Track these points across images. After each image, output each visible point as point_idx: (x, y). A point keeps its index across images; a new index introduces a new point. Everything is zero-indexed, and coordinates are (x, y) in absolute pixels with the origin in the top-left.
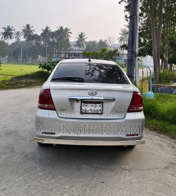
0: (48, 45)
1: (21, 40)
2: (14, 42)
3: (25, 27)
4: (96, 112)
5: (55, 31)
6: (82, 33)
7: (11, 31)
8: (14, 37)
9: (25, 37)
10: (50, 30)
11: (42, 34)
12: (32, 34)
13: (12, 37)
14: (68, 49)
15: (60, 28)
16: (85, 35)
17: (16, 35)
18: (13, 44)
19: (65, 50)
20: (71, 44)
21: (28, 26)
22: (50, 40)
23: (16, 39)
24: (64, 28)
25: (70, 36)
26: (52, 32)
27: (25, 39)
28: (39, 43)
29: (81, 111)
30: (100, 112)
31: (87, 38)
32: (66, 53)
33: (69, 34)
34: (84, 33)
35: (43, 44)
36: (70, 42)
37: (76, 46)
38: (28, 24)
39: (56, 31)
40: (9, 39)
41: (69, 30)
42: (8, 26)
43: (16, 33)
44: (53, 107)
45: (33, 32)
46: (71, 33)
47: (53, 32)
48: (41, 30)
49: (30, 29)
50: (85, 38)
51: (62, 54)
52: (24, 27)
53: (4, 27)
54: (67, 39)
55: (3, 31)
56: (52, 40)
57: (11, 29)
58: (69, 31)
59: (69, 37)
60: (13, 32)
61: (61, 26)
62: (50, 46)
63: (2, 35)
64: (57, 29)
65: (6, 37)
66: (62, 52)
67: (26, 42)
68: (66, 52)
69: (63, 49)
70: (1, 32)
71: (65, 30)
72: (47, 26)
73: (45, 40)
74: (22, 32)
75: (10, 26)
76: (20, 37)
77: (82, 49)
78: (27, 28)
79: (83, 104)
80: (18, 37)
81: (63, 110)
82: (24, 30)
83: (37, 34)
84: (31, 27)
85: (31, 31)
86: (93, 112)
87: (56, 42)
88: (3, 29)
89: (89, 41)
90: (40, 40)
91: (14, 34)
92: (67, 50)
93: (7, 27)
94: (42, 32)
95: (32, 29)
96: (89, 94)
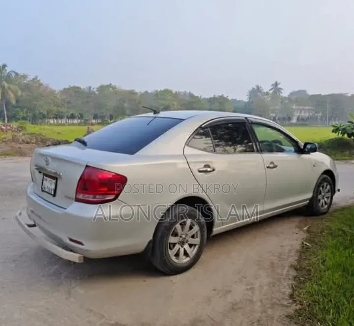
29: (42, 187)
30: (52, 192)
79: (45, 177)
86: (48, 191)
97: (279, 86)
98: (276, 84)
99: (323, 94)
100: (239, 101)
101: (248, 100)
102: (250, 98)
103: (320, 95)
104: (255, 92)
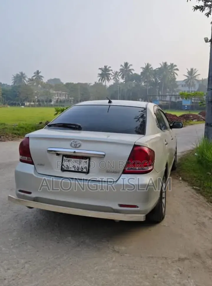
0: (149, 86)
1: (120, 81)
2: (113, 84)
3: (123, 66)
4: (80, 170)
5: (157, 69)
6: (192, 69)
7: (108, 72)
8: (112, 79)
9: (123, 78)
10: (151, 68)
11: (142, 73)
12: (131, 73)
13: (110, 78)
14: (175, 89)
15: (163, 65)
16: (197, 71)
17: (114, 76)
18: (111, 86)
19: (171, 92)
20: (178, 84)
21: (126, 64)
22: (152, 80)
23: (114, 81)
24: (169, 64)
25: (177, 74)
26: (153, 69)
27: (124, 80)
28: (140, 83)
29: (62, 168)
30: (85, 170)
31: (199, 75)
32: (172, 95)
33: (176, 71)
34: (195, 69)
35: (144, 85)
36: (177, 82)
37: (185, 86)
38: (126, 62)
39: (159, 68)
40: (106, 80)
41: (175, 66)
42: (105, 66)
43: (114, 74)
44: (31, 161)
45: (132, 71)
46: (177, 69)
47: (155, 70)
48: (141, 68)
49: (129, 67)
50: (197, 75)
51: (168, 96)
52: (121, 66)
53: (101, 68)
54: (173, 78)
55: (100, 72)
56: (154, 80)
57: (108, 69)
58: (176, 68)
59: (175, 75)
60: (111, 72)
61: (164, 62)
62: (152, 87)
63: (99, 76)
64: (160, 66)
65: (103, 79)
66: (168, 94)
67: (125, 83)
68: (172, 93)
69: (168, 90)
70: (98, 74)
71: (170, 67)
72: (147, 63)
73: (146, 80)
74: (120, 72)
75: (107, 66)
76: (118, 78)
77: (193, 89)
78: (125, 67)
79: (64, 158)
80: (116, 78)
81: (41, 165)
82: (122, 70)
83: (137, 73)
84: (129, 66)
85: (130, 70)
86: (76, 170)
87: (159, 82)
88: (100, 70)
89: (203, 79)
90: (140, 81)
91: (112, 75)
92: (174, 91)
93: (103, 67)
94: (141, 70)
95: (131, 68)
96: (71, 145)
97: (40, 74)
98: (38, 72)
99: (74, 83)
100: (4, 84)
101: (13, 84)
102: (15, 82)
103: (73, 83)
104: (20, 78)
